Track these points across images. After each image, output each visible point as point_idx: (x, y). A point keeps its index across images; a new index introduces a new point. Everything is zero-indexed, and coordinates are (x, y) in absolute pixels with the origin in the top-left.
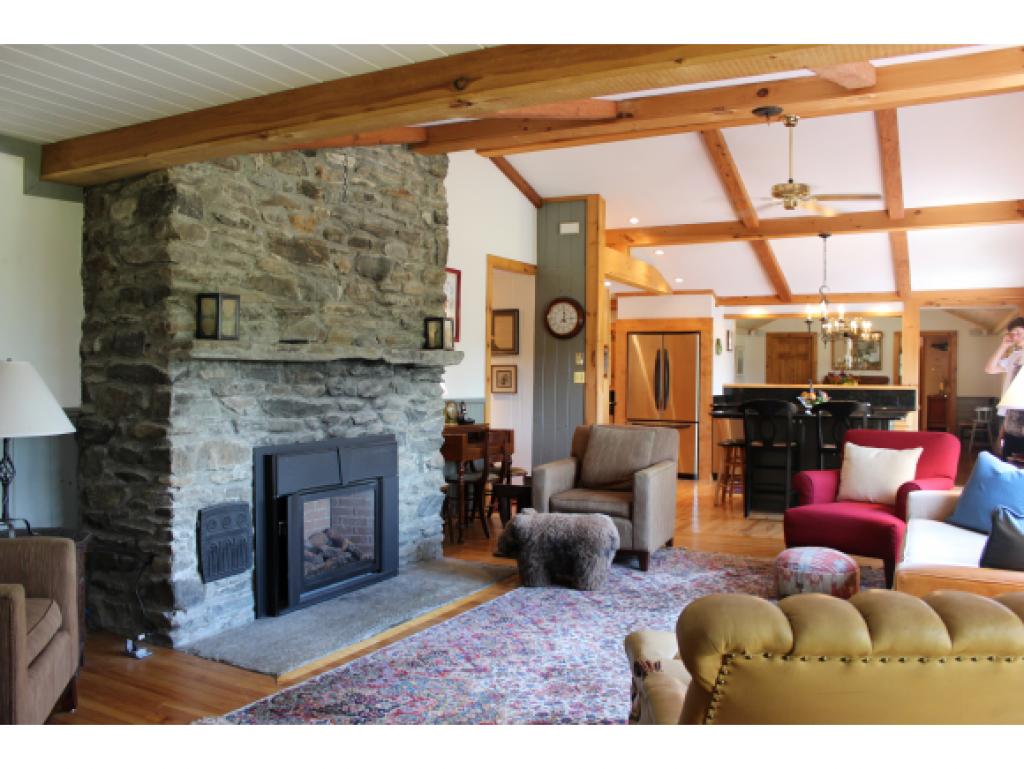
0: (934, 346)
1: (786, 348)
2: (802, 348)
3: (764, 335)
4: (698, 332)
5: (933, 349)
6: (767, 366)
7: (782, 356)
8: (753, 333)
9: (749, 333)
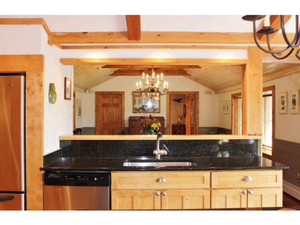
0: (175, 100)
1: (107, 101)
2: (116, 101)
3: (95, 92)
4: (24, 74)
5: (174, 102)
6: (96, 111)
7: (104, 105)
8: (87, 91)
9: (85, 91)
